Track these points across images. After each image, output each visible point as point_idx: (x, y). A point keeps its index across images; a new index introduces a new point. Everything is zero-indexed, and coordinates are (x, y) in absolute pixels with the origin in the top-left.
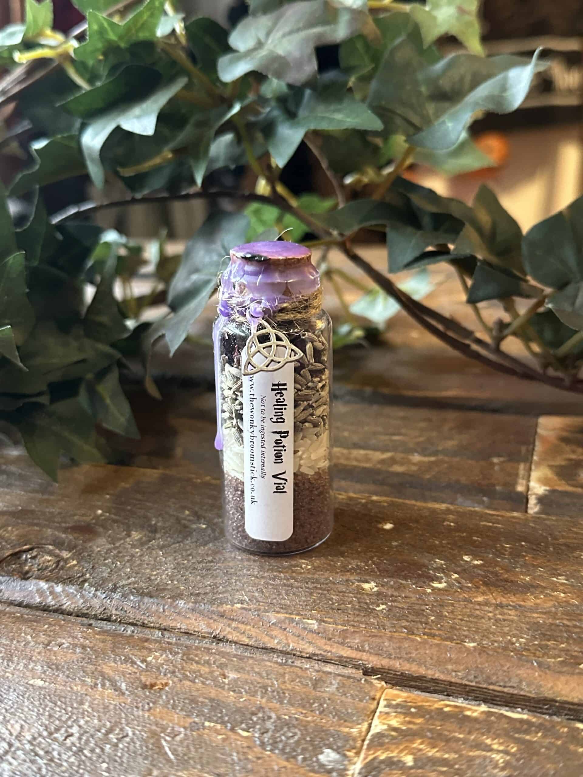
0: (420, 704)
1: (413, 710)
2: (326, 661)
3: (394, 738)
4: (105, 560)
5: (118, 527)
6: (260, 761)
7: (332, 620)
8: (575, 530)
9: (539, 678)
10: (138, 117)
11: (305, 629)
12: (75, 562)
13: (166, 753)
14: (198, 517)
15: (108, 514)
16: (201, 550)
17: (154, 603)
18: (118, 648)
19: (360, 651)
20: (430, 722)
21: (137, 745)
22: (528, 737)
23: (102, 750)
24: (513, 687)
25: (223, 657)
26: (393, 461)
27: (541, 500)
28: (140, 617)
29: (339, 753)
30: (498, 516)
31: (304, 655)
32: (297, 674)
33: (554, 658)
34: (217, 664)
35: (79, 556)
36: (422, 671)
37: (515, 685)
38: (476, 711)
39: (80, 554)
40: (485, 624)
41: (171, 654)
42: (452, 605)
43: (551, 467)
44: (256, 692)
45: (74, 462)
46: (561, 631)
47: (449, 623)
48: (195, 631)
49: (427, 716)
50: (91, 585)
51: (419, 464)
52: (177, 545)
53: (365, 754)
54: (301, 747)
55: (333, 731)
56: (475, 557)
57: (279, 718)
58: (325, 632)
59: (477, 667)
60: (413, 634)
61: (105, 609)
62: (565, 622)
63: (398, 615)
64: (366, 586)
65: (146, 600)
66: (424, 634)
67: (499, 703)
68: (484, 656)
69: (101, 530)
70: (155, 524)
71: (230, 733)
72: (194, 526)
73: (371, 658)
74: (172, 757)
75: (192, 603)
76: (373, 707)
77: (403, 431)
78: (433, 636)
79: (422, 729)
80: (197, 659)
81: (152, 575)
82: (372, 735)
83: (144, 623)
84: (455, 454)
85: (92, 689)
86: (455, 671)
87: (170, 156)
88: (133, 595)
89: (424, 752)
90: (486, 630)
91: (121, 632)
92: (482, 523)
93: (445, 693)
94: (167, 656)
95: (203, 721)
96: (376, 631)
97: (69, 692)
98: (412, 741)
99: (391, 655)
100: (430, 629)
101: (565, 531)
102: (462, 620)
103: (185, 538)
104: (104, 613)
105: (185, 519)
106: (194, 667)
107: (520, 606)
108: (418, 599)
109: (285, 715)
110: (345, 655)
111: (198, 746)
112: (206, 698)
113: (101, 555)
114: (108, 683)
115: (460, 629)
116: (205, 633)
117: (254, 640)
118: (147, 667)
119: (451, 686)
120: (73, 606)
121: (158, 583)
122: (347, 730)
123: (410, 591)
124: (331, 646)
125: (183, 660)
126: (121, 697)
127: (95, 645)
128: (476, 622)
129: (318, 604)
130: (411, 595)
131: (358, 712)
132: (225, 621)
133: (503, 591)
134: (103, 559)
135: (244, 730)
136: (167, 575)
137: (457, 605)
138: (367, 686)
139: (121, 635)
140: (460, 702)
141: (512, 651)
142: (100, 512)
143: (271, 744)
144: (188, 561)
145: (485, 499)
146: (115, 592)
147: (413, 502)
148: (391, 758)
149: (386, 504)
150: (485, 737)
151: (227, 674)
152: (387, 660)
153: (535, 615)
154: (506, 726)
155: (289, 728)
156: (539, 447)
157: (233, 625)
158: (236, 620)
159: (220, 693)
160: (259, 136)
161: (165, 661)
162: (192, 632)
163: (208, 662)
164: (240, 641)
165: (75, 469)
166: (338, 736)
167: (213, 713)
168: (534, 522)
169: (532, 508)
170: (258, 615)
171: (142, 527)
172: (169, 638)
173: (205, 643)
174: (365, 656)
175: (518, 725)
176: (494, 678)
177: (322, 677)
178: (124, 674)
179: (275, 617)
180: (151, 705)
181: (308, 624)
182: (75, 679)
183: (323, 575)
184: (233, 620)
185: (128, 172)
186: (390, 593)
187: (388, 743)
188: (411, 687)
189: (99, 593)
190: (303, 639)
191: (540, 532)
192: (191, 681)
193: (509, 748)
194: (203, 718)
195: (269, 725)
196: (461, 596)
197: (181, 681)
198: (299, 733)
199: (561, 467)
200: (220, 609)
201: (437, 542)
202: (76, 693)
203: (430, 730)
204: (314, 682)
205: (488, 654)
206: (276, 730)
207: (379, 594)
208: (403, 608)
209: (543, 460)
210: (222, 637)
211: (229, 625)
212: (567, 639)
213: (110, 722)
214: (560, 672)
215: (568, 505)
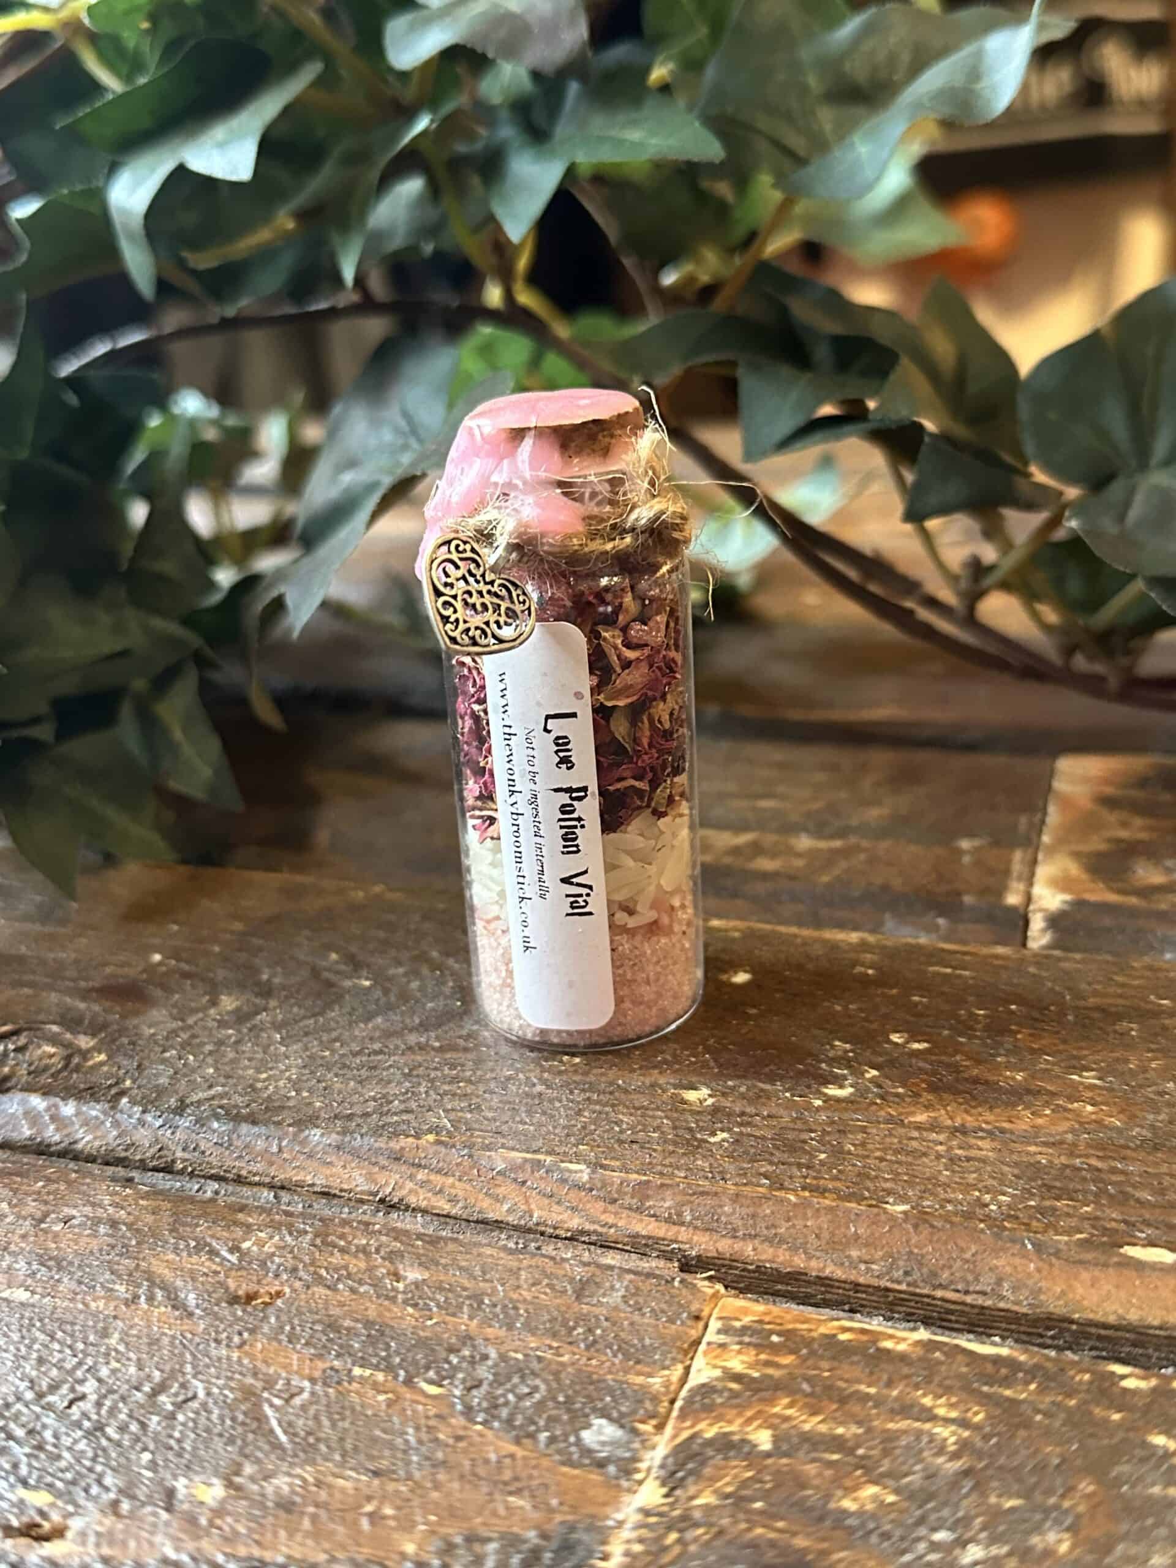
0: (790, 1326)
1: (775, 1338)
2: (606, 1245)
3: (734, 1395)
4: (164, 1051)
5: (193, 986)
6: (462, 1444)
7: (618, 1163)
8: (1120, 979)
9: (1037, 1275)
10: (221, 145)
11: (564, 1181)
12: (103, 1057)
13: (272, 1431)
14: (356, 965)
15: (173, 962)
16: (361, 1030)
17: (259, 1136)
18: (185, 1224)
19: (674, 1224)
20: (810, 1362)
21: (214, 1417)
22: (1008, 1393)
23: (143, 1426)
24: (984, 1293)
25: (395, 1239)
26: (757, 849)
27: (1055, 921)
28: (232, 1162)
29: (622, 1426)
30: (965, 953)
31: (563, 1234)
32: (544, 1272)
33: (1068, 1232)
34: (382, 1253)
35: (109, 1045)
36: (799, 1262)
37: (989, 1289)
38: (904, 1339)
39: (114, 1041)
40: (928, 1166)
41: (291, 1234)
42: (864, 1130)
43: (1076, 855)
44: (460, 1307)
45: (109, 860)
46: (1084, 1179)
47: (854, 1165)
48: (341, 1190)
49: (804, 1351)
50: (133, 1102)
51: (811, 854)
52: (312, 1021)
53: (674, 1428)
54: (545, 1416)
55: (611, 1383)
56: (914, 1037)
57: (503, 1357)
58: (604, 1185)
59: (911, 1252)
60: (782, 1187)
61: (160, 1150)
62: (1094, 1162)
63: (753, 1151)
64: (691, 1096)
65: (244, 1128)
66: (804, 1189)
67: (956, 1326)
68: (926, 1231)
69: (158, 993)
70: (268, 980)
71: (403, 1390)
72: (348, 983)
73: (695, 1238)
74: (283, 1438)
75: (338, 1133)
76: (694, 1334)
77: (781, 789)
78: (822, 1192)
79: (792, 1377)
80: (342, 1243)
81: (258, 1080)
82: (690, 1391)
83: (239, 1176)
84: (882, 833)
85: (127, 1305)
86: (866, 1262)
87: (290, 225)
88: (218, 1119)
89: (794, 1423)
90: (929, 1179)
91: (193, 1193)
92: (931, 969)
93: (847, 1307)
94: (282, 1239)
95: (349, 1366)
96: (707, 1183)
97: (81, 1312)
98: (772, 1402)
99: (735, 1230)
100: (815, 1178)
101: (1099, 982)
102: (882, 1159)
103: (328, 1006)
104: (160, 1157)
105: (329, 970)
106: (337, 1259)
107: (1003, 1131)
108: (794, 1120)
109: (516, 1351)
110: (644, 1233)
111: (337, 1417)
112: (357, 1321)
113: (156, 1042)
114: (159, 1294)
115: (876, 1177)
116: (362, 1192)
117: (460, 1205)
118: (240, 1261)
119: (857, 1292)
120: (97, 1143)
121: (269, 1097)
122: (640, 1380)
123: (778, 1105)
124: (616, 1214)
125: (315, 1246)
126: (186, 1321)
127: (137, 1219)
128: (911, 1164)
129: (592, 1133)
130: (782, 1112)
131: (664, 1344)
132: (404, 1168)
133: (966, 1103)
134: (158, 1049)
135: (431, 1382)
136: (289, 1079)
137: (874, 1131)
138: (684, 1291)
139: (192, 1200)
140: (876, 1324)
141: (982, 1221)
142: (157, 957)
143: (486, 1410)
144: (333, 1051)
145: (941, 921)
146: (181, 1115)
147: (794, 930)
148: (726, 1435)
149: (737, 934)
150: (920, 1392)
151: (402, 1272)
152: (730, 1241)
153: (1032, 1149)
154: (964, 1370)
155: (523, 1378)
156: (1054, 815)
157: (419, 1177)
158: (425, 1167)
159: (389, 1310)
160: (475, 181)
161: (278, 1248)
162: (337, 1192)
163: (364, 1250)
164: (434, 1207)
165: (112, 874)
166: (620, 1392)
167: (370, 1350)
168: (1038, 964)
169: (1034, 939)
170: (470, 1156)
171: (242, 986)
172: (289, 1204)
173: (364, 1212)
174: (684, 1234)
175: (989, 1368)
176: (945, 1275)
177: (593, 1275)
178: (193, 1276)
179: (504, 1159)
180: (246, 1335)
181: (570, 1171)
182: (94, 1287)
183: (602, 1074)
184: (419, 1166)
185: (204, 260)
186: (737, 1110)
187: (722, 1404)
188: (776, 1294)
189: (149, 1118)
190: (559, 1203)
191: (1049, 984)
192: (329, 1287)
193: (969, 1414)
194: (349, 1361)
195: (483, 1372)
196: (882, 1113)
197: (308, 1287)
198: (543, 1387)
199: (1099, 855)
200: (393, 1144)
201: (838, 1008)
202: (95, 1315)
203: (808, 1379)
204: (579, 1285)
205: (932, 1226)
206: (497, 1382)
207: (715, 1110)
208: (763, 1138)
209: (1060, 842)
210: (396, 1200)
211: (411, 1177)
212: (1096, 1195)
213: (162, 1371)
214: (1081, 1262)
215: (1109, 930)
